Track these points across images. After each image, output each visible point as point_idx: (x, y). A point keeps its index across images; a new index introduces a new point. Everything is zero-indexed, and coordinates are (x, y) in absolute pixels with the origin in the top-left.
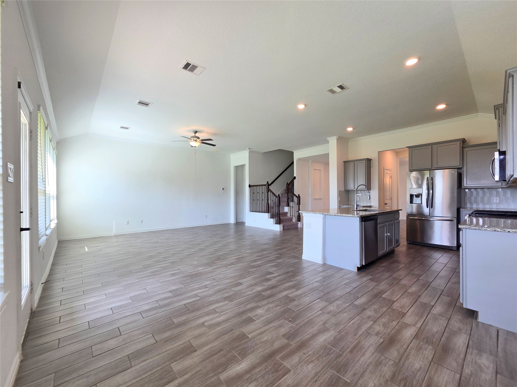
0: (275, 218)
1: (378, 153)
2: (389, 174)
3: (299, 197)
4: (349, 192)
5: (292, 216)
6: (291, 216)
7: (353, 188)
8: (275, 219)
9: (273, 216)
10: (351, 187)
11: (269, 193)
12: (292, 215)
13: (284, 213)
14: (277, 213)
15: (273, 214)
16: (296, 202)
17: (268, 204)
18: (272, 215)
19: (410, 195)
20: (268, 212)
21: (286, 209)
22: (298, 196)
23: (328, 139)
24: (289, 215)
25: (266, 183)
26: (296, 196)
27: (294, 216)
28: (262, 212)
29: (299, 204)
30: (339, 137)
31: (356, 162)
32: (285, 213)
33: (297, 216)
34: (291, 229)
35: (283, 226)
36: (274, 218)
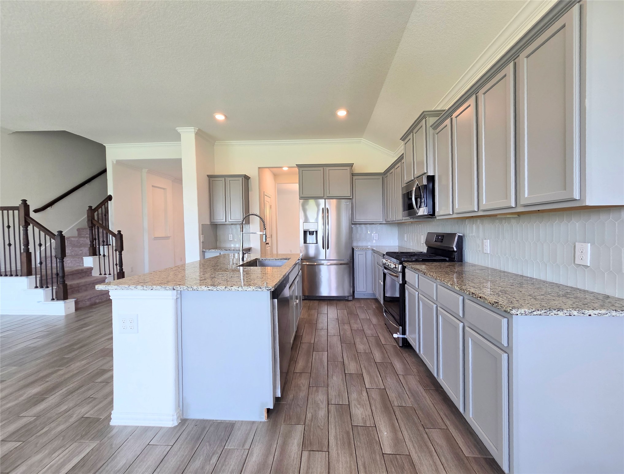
0: (50, 286)
1: (258, 169)
2: (269, 202)
3: (119, 236)
4: (218, 227)
5: (105, 274)
6: (101, 274)
7: (225, 221)
8: (50, 288)
9: (44, 282)
10: (220, 218)
11: (30, 228)
12: (103, 273)
13: (82, 270)
14: (57, 274)
15: (44, 278)
16: (114, 245)
17: (29, 255)
18: (41, 280)
19: (304, 231)
20: (29, 273)
21: (89, 262)
22: (116, 233)
23: (180, 130)
24: (95, 273)
25: (18, 203)
26: (114, 235)
27: (110, 274)
28: (8, 273)
29: (120, 250)
30: (199, 130)
31: (228, 179)
32: (85, 271)
33: (116, 273)
34: (99, 303)
35: (76, 303)
36: (47, 287)
